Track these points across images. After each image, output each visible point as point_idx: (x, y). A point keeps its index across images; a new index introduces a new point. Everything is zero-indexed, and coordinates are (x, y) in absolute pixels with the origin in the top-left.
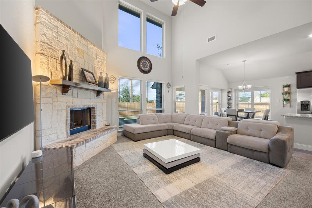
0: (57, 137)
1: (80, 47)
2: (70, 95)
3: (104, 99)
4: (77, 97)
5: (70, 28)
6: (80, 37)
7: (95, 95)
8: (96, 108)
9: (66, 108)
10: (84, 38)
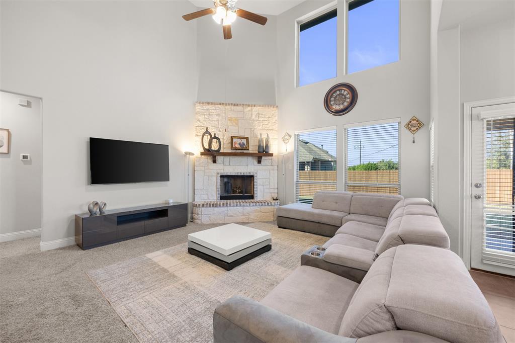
0: (208, 198)
1: (233, 116)
2: (220, 163)
3: (272, 166)
4: (228, 164)
5: (220, 104)
6: (232, 107)
7: (256, 162)
8: (255, 175)
9: (216, 175)
10: (237, 105)
